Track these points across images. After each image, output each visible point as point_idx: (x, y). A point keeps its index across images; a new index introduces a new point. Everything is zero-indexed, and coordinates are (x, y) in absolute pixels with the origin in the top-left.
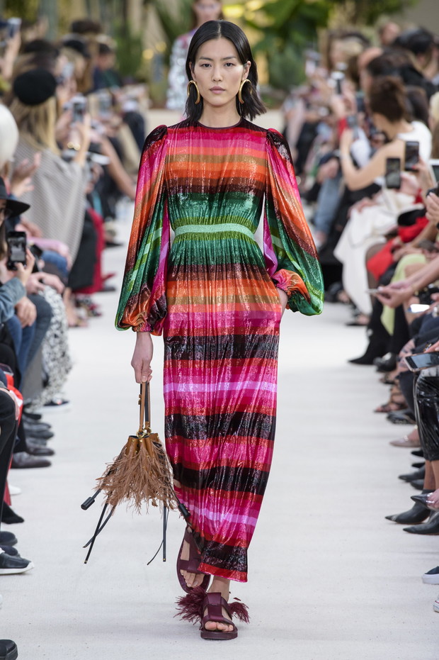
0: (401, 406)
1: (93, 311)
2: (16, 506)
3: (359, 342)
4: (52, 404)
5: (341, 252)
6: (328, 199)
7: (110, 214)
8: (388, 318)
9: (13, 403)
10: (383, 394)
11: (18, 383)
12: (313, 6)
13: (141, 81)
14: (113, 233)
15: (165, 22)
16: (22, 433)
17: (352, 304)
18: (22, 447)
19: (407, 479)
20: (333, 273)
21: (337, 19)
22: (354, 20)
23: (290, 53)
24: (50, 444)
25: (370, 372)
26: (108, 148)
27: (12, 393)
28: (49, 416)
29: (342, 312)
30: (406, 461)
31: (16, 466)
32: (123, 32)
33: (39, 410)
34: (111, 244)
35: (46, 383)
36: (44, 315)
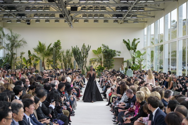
0: (113, 110)
1: (79, 99)
2: (71, 120)
3: (107, 103)
4: (75, 109)
5: (106, 93)
6: (104, 88)
7: (81, 89)
8: (111, 101)
9: (71, 109)
10: (110, 109)
11: (71, 107)
12: (103, 67)
13: (84, 75)
14: (81, 91)
15: (87, 69)
16: (72, 112)
17: (107, 99)
18: (72, 114)
19: (113, 118)
20: (105, 96)
21: (105, 69)
22: (107, 69)
23: (100, 72)
24: (74, 113)
25: (109, 106)
26: (81, 82)
27: (71, 108)
28: (74, 110)
29: (106, 100)
30: (113, 116)
31: (71, 116)
32: (83, 70)
33: (73, 110)
34: (81, 92)
35: (74, 107)
36: (74, 99)
